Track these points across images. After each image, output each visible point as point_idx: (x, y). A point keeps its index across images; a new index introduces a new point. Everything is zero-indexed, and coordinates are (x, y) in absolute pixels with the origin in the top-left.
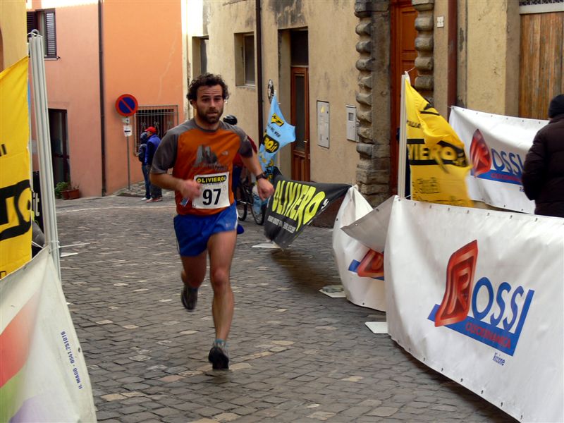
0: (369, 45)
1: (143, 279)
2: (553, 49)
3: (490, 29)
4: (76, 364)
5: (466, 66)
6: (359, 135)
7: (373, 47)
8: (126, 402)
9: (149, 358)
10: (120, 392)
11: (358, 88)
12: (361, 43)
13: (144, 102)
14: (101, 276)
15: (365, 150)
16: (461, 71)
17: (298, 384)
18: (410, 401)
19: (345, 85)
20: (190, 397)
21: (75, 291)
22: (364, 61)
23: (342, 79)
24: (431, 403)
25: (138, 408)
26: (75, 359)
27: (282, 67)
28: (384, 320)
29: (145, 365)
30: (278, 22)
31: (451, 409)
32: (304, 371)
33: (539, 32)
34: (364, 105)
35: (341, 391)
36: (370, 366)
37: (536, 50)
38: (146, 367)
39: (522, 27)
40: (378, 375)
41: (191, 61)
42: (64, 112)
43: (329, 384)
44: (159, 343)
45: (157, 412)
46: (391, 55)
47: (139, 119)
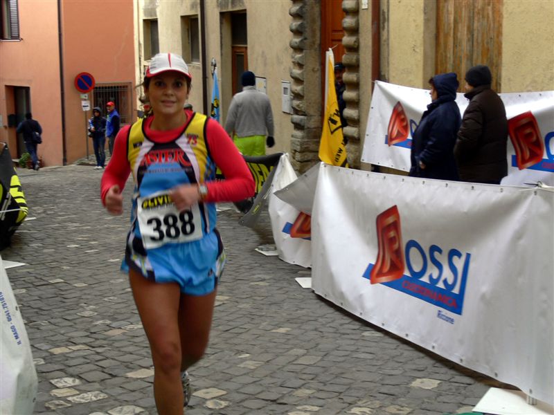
0: (301, 25)
1: (94, 240)
2: (466, 29)
3: (409, 10)
4: (14, 322)
5: (388, 44)
6: (293, 108)
7: (305, 28)
8: (71, 355)
9: (96, 313)
10: (66, 346)
11: (291, 65)
12: (294, 24)
13: (101, 79)
14: (56, 238)
15: (298, 121)
16: (384, 48)
17: (232, 335)
18: (333, 350)
19: (280, 62)
20: (131, 349)
21: (31, 253)
22: (297, 40)
23: (278, 57)
24: (352, 351)
25: (83, 360)
26: (12, 317)
27: (224, 46)
28: (309, 276)
29: (90, 320)
30: (220, 5)
31: (370, 356)
32: (238, 324)
33: (453, 12)
34: (298, 81)
35: (270, 341)
36: (298, 318)
37: (450, 29)
38: (92, 322)
39: (438, 8)
40: (304, 327)
41: (142, 42)
42: (27, 89)
43: (260, 336)
44: (106, 299)
45: (101, 363)
46: (321, 35)
47: (97, 95)
